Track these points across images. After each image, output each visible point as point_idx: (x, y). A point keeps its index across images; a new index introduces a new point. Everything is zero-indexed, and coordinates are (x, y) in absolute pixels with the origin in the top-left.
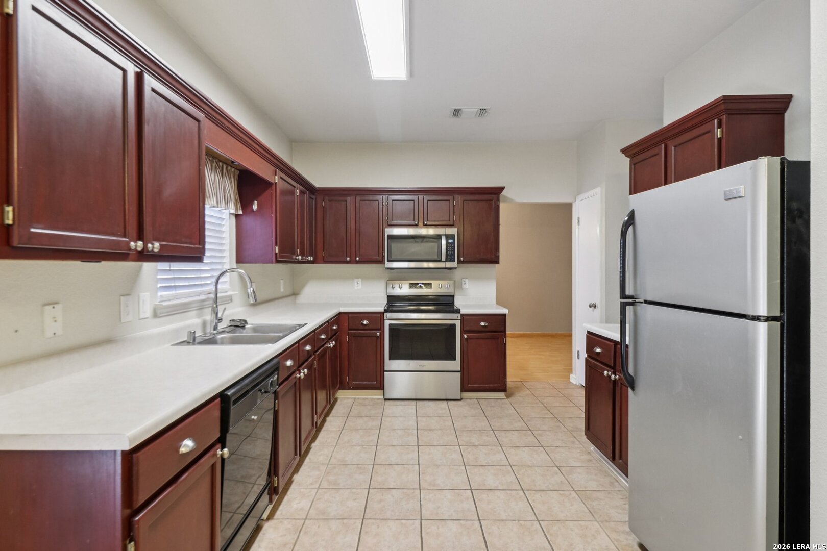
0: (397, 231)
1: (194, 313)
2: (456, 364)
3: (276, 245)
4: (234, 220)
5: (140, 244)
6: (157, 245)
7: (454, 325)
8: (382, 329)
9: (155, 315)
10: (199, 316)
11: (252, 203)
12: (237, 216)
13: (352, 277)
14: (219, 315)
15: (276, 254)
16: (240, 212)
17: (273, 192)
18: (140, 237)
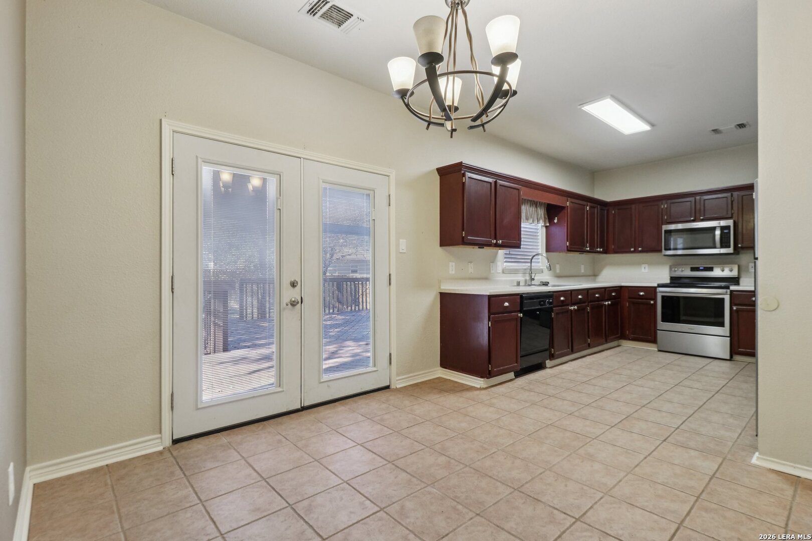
0: (673, 227)
1: (520, 275)
2: (725, 330)
3: (567, 241)
4: (544, 229)
5: (495, 241)
6: (501, 241)
7: (723, 300)
8: (655, 299)
9: (503, 272)
10: (523, 277)
11: (555, 219)
12: (546, 227)
13: (639, 264)
14: (533, 277)
15: (567, 246)
16: (548, 224)
17: (566, 211)
18: (495, 238)
